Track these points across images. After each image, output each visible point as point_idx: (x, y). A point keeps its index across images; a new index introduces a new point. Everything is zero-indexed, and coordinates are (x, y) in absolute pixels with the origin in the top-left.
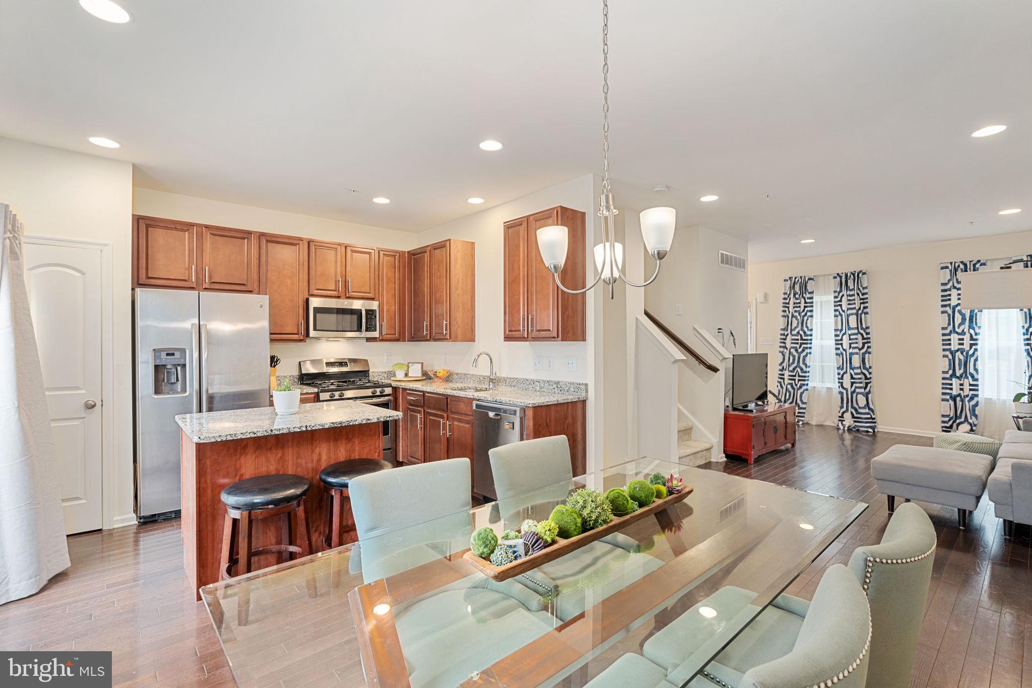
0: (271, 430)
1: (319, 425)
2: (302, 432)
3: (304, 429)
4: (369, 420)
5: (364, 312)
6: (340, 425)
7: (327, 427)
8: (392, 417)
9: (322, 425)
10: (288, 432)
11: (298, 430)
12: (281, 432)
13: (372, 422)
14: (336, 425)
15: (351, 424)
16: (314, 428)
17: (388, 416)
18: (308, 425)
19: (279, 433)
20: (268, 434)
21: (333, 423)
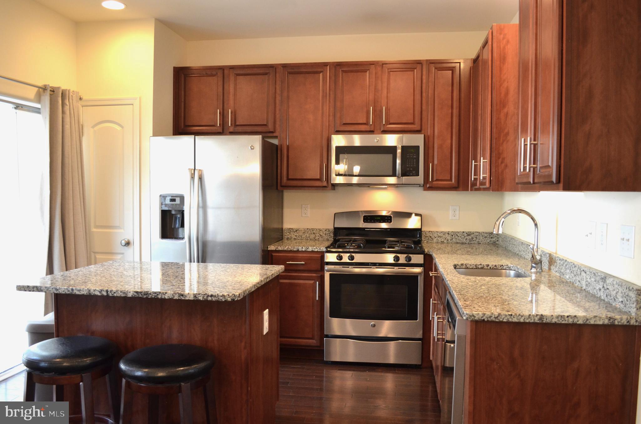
0: (72, 290)
1: (121, 292)
2: (102, 296)
3: (105, 294)
4: (182, 295)
5: (399, 151)
6: (145, 296)
7: (130, 295)
8: (215, 296)
9: (124, 293)
10: (88, 294)
11: (99, 294)
12: (82, 293)
13: (187, 299)
14: (140, 296)
15: (159, 296)
16: (115, 295)
17: (210, 294)
18: (109, 290)
19: (79, 293)
20: (69, 293)
21: (137, 292)
